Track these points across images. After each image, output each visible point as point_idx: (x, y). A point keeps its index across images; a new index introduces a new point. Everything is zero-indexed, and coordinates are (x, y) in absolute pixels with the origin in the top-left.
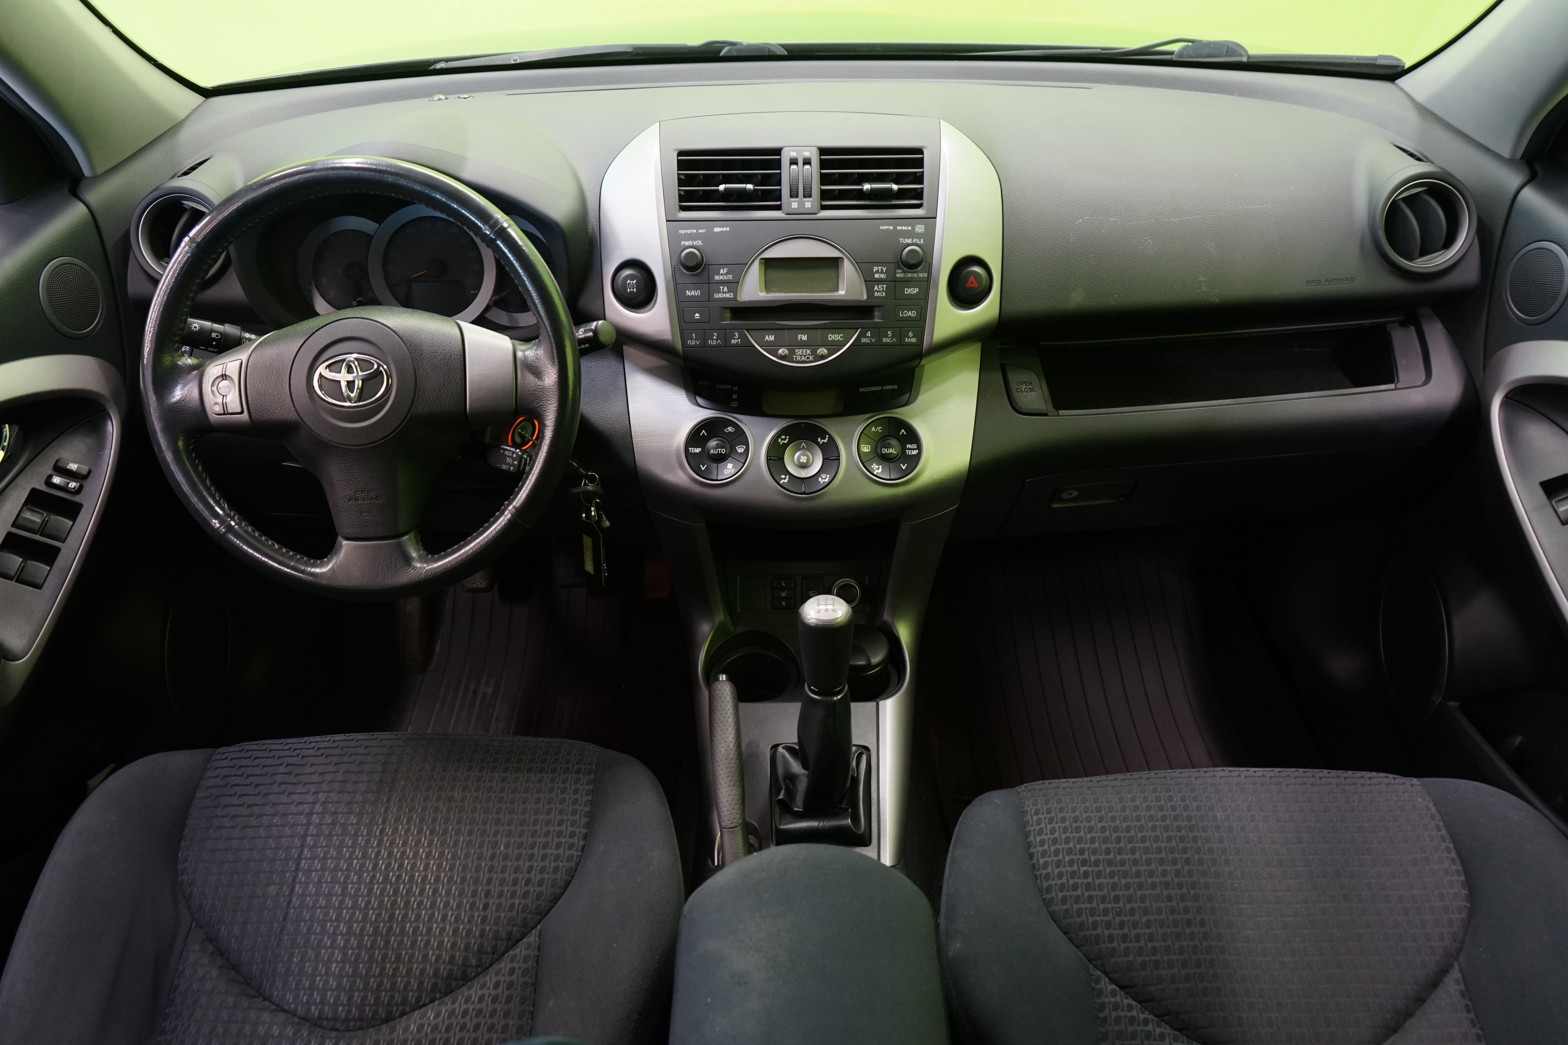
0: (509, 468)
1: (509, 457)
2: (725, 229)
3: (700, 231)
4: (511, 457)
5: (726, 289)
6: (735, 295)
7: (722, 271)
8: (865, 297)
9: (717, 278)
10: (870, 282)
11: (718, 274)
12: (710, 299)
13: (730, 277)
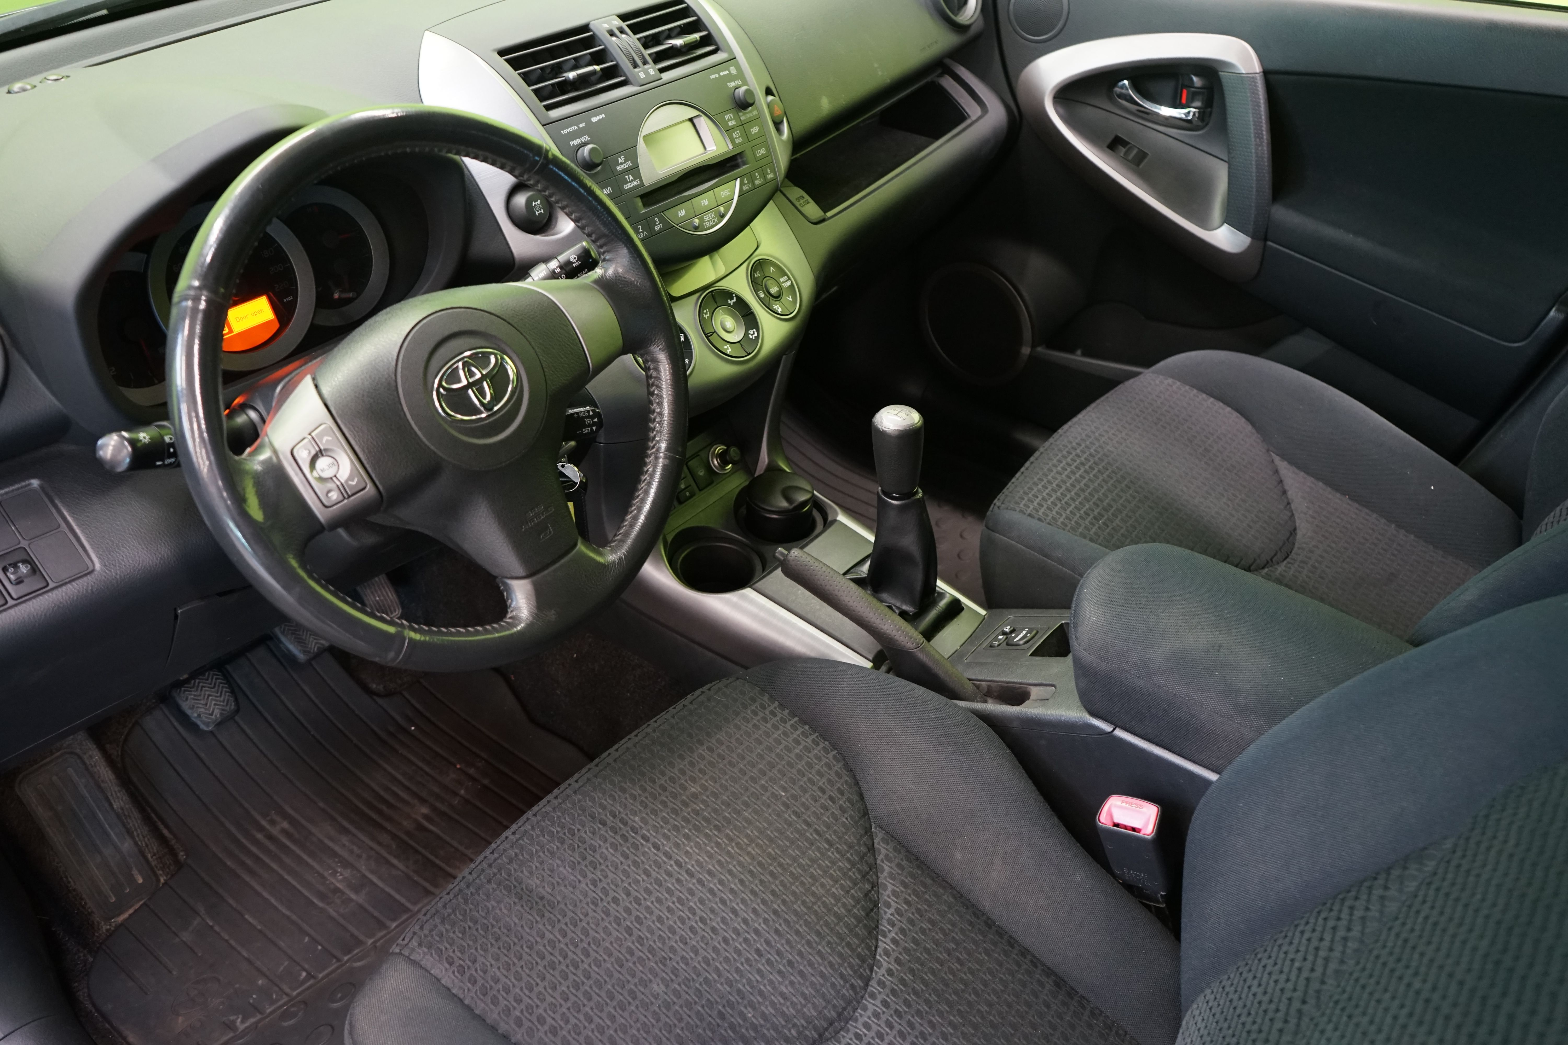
0: (592, 429)
1: (587, 417)
2: (601, 117)
3: (581, 126)
4: (589, 417)
5: (631, 178)
6: (641, 180)
7: (620, 161)
8: (731, 147)
9: (619, 168)
10: (728, 131)
11: (618, 164)
12: (622, 192)
13: (629, 163)
